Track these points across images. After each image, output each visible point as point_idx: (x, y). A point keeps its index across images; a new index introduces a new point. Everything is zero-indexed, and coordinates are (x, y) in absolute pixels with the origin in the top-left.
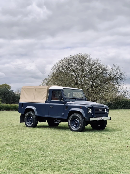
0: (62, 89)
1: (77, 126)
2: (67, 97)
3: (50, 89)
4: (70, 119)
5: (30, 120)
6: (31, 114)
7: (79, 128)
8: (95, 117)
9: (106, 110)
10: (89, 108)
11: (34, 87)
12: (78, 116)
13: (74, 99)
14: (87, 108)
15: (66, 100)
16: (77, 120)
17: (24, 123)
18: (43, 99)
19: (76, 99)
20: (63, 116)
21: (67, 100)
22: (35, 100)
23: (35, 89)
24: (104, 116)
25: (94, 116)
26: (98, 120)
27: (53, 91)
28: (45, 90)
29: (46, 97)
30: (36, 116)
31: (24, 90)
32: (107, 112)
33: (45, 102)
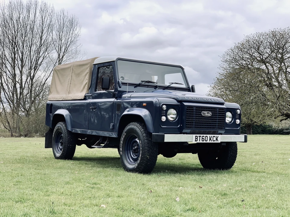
0: (115, 60)
1: (136, 156)
2: (124, 81)
3: (95, 63)
4: (123, 139)
5: (61, 142)
6: (61, 128)
7: (139, 162)
8: (186, 133)
9: (229, 114)
10: (164, 107)
11: (70, 65)
12: (137, 129)
13: (148, 86)
14: (159, 106)
15: (119, 89)
16: (137, 140)
17: (51, 149)
18: (82, 91)
19: (156, 87)
20: (113, 130)
21: (123, 88)
22: (70, 95)
23: (72, 67)
24: (220, 131)
25: (184, 131)
26: (198, 142)
27: (99, 68)
28: (87, 68)
29: (87, 85)
30: (68, 131)
31: (57, 72)
32: (235, 122)
33: (85, 96)
